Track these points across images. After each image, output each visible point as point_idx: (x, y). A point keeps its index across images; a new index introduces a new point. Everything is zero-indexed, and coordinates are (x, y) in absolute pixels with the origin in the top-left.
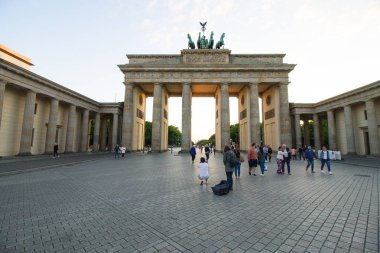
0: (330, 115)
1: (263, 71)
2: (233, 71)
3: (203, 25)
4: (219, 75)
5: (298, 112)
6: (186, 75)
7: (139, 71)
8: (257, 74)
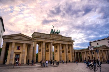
0: (82, 53)
1: (69, 41)
2: (63, 41)
3: (53, 26)
4: (59, 41)
5: (76, 52)
6: (52, 40)
7: (39, 38)
8: (67, 42)
